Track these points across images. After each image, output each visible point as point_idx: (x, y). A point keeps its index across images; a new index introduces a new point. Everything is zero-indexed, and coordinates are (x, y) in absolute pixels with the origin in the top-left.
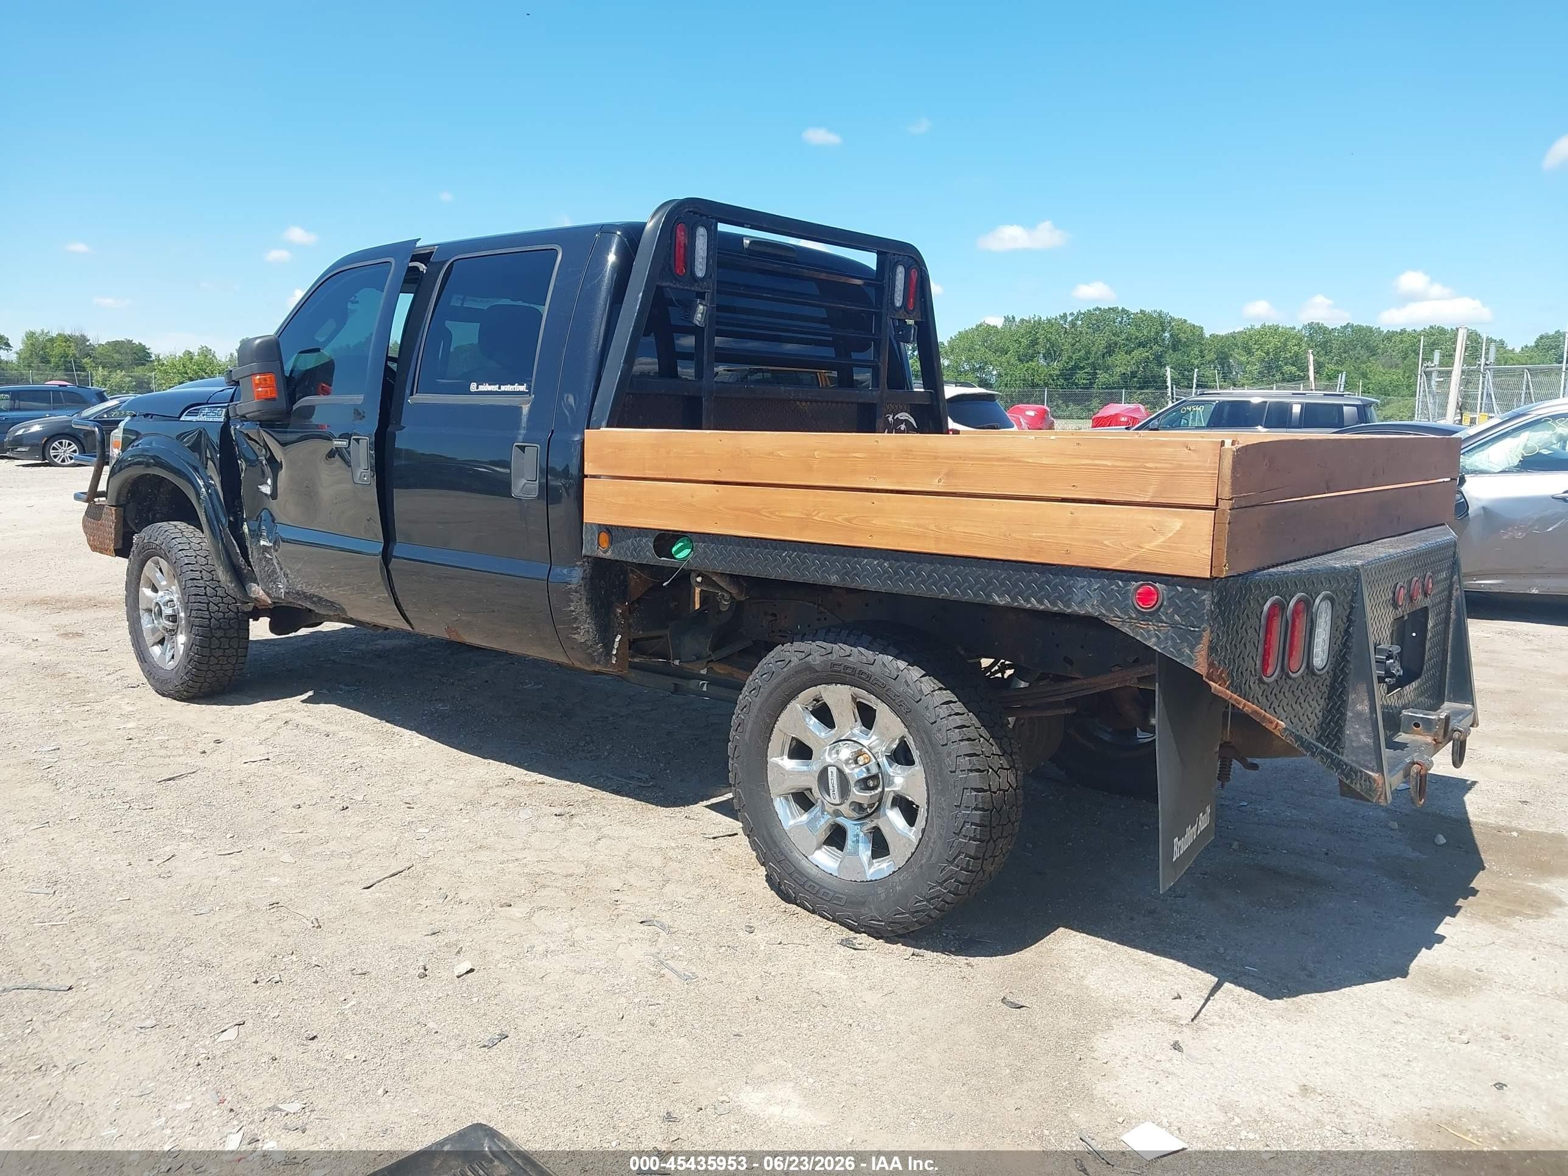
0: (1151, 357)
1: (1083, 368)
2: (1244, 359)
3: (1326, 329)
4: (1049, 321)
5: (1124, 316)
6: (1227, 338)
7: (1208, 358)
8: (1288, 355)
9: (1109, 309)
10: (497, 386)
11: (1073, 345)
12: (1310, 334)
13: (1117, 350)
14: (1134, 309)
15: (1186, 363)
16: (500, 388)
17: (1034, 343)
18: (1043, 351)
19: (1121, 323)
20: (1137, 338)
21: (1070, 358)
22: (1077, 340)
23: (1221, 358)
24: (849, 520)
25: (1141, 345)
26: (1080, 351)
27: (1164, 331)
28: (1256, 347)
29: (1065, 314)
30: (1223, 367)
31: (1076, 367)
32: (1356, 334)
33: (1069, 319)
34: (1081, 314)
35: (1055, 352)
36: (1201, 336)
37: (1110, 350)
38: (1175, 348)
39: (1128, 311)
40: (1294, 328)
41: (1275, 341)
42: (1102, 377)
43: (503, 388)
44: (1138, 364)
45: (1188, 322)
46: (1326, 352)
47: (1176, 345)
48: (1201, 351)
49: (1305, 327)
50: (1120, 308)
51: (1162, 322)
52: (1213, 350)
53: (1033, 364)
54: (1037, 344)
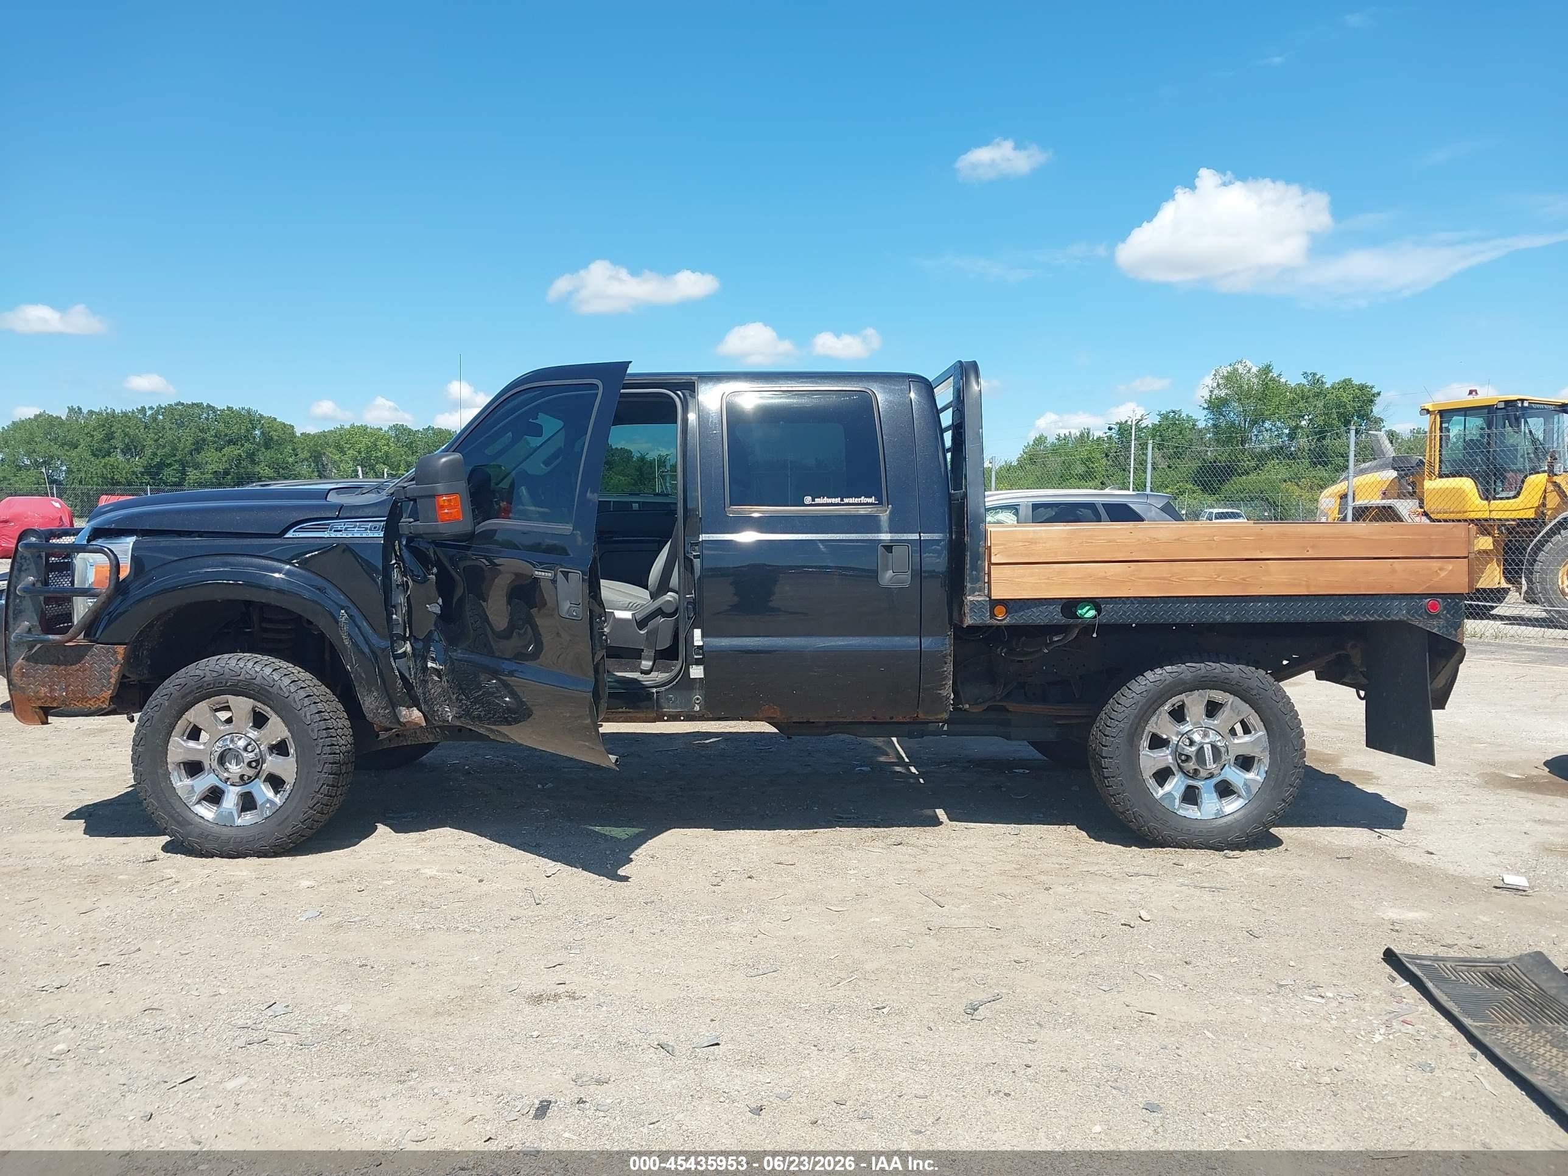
0: (244, 455)
1: (170, 465)
2: (336, 457)
3: (410, 431)
4: (125, 414)
5: (210, 412)
6: (319, 437)
7: (301, 456)
8: (379, 454)
9: (193, 404)
10: (839, 499)
11: (156, 441)
12: (396, 435)
13: (206, 447)
14: (220, 405)
15: (280, 461)
16: (842, 500)
17: (109, 437)
18: (120, 445)
19: (207, 419)
20: (226, 435)
21: (155, 454)
22: (160, 435)
23: (315, 457)
24: (1244, 579)
25: (231, 442)
26: (164, 447)
27: (254, 428)
28: (348, 446)
29: (143, 408)
30: (317, 465)
31: (162, 465)
32: (437, 435)
33: (149, 413)
34: (162, 408)
35: (136, 448)
36: (293, 434)
37: (199, 446)
38: (267, 446)
39: (214, 408)
40: (381, 429)
41: (366, 441)
42: (192, 474)
43: (846, 500)
44: (230, 461)
45: (278, 420)
46: (413, 453)
47: (268, 442)
48: (294, 450)
49: (390, 428)
50: (205, 404)
51: (251, 420)
52: (306, 448)
53: (112, 459)
54: (113, 438)
